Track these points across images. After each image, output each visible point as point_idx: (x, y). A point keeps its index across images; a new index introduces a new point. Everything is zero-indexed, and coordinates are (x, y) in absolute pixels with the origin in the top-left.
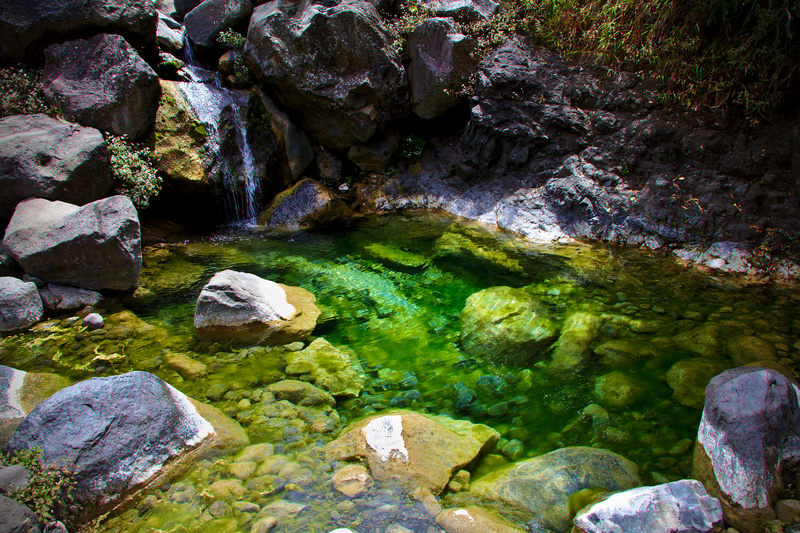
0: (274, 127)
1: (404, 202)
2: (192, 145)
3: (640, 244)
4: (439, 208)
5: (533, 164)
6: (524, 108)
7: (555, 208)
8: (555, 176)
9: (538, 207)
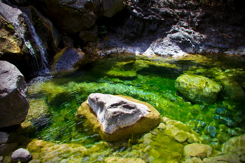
0: (45, 24)
1: (110, 52)
2: (8, 34)
3: (210, 52)
4: (124, 52)
5: (159, 30)
6: (152, 9)
7: (177, 44)
8: (170, 33)
9: (170, 45)
